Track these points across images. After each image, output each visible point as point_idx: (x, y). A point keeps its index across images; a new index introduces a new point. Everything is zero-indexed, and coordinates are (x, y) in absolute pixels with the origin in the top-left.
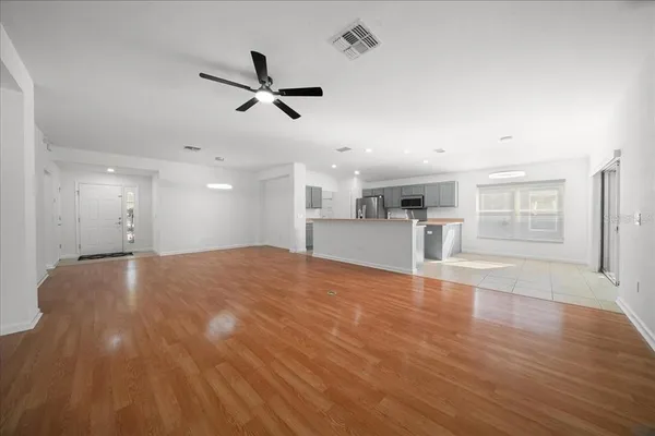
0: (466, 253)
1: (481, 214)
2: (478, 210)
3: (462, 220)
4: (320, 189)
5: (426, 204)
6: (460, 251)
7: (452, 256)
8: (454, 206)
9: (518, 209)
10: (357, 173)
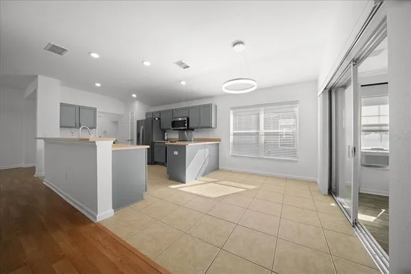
0: (222, 170)
1: (235, 134)
2: (232, 131)
3: (219, 140)
4: (95, 109)
5: (191, 126)
6: (217, 169)
7: (204, 175)
8: (211, 127)
9: (262, 130)
10: (134, 96)
